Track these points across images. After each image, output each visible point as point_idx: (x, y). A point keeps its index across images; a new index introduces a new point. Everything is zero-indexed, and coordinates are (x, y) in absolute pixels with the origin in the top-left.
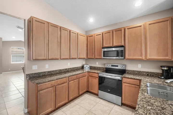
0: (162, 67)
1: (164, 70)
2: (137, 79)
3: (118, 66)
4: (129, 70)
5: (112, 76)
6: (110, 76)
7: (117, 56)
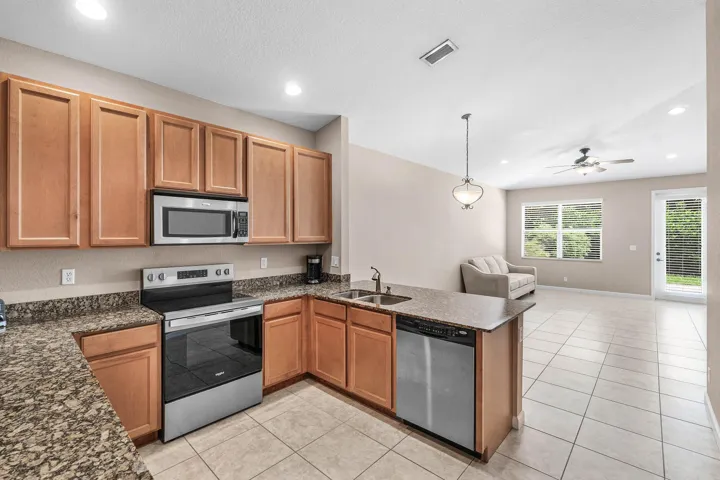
0: (308, 257)
1: (312, 264)
2: (294, 298)
3: (206, 271)
4: (238, 282)
5: (231, 311)
6: (223, 312)
7: (228, 234)
